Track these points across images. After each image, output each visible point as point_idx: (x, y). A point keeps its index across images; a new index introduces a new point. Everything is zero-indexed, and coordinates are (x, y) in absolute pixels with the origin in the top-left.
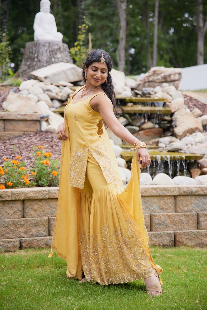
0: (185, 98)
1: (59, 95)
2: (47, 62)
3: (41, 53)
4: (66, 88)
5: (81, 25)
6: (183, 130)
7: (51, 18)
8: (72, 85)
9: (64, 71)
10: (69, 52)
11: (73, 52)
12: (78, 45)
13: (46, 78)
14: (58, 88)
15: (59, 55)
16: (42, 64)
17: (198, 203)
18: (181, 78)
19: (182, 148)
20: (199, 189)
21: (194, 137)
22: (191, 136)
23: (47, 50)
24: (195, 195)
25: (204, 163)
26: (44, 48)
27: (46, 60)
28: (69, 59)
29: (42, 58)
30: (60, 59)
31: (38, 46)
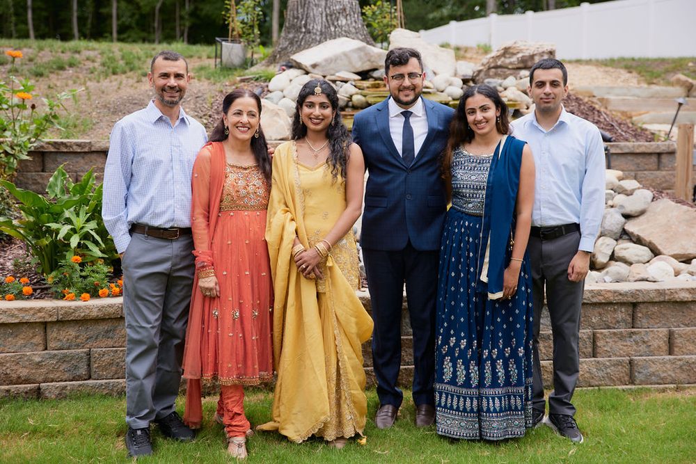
2: (321, 34)
3: (312, 19)
4: (348, 84)
8: (358, 78)
9: (345, 54)
10: (360, 14)
11: (369, 13)
13: (315, 66)
15: (342, 21)
16: (314, 37)
23: (322, 14)
26: (317, 10)
27: (321, 31)
28: (360, 26)
29: (313, 27)
30: (343, 28)
31: (306, 5)
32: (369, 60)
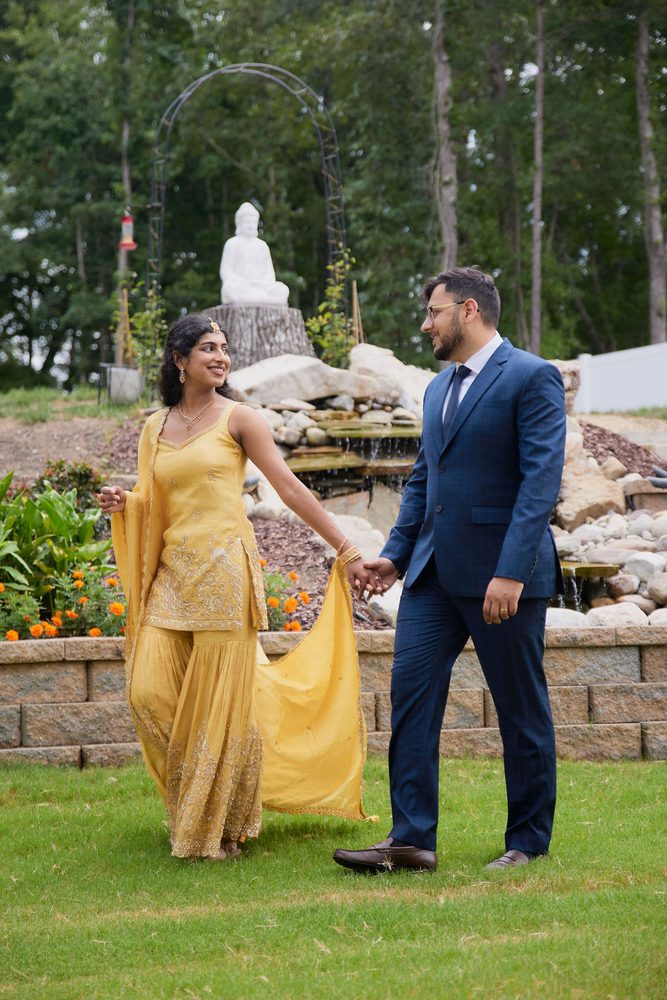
0: (588, 431)
1: (280, 432)
2: (252, 354)
3: (239, 333)
4: (300, 414)
5: (334, 264)
6: (578, 510)
7: (263, 248)
8: (312, 407)
9: (292, 375)
10: (304, 329)
11: (316, 328)
12: (327, 310)
13: (250, 392)
14: (279, 416)
15: (281, 337)
16: (241, 358)
17: (590, 664)
18: (579, 384)
19: (573, 550)
20: (592, 633)
21: (604, 524)
22: (595, 522)
23: (251, 327)
24: (583, 648)
25: (623, 585)
26: (245, 321)
27: (251, 350)
28: (305, 344)
29: (240, 345)
30: (283, 346)
31: (230, 316)
32: (326, 384)
